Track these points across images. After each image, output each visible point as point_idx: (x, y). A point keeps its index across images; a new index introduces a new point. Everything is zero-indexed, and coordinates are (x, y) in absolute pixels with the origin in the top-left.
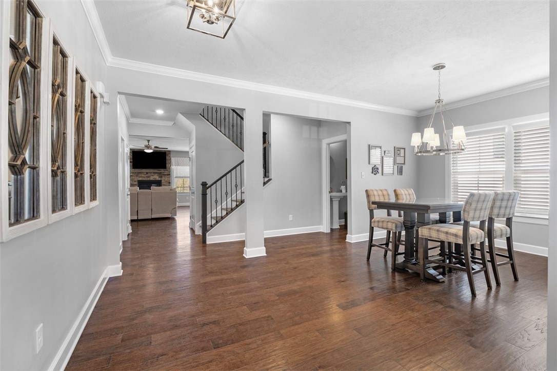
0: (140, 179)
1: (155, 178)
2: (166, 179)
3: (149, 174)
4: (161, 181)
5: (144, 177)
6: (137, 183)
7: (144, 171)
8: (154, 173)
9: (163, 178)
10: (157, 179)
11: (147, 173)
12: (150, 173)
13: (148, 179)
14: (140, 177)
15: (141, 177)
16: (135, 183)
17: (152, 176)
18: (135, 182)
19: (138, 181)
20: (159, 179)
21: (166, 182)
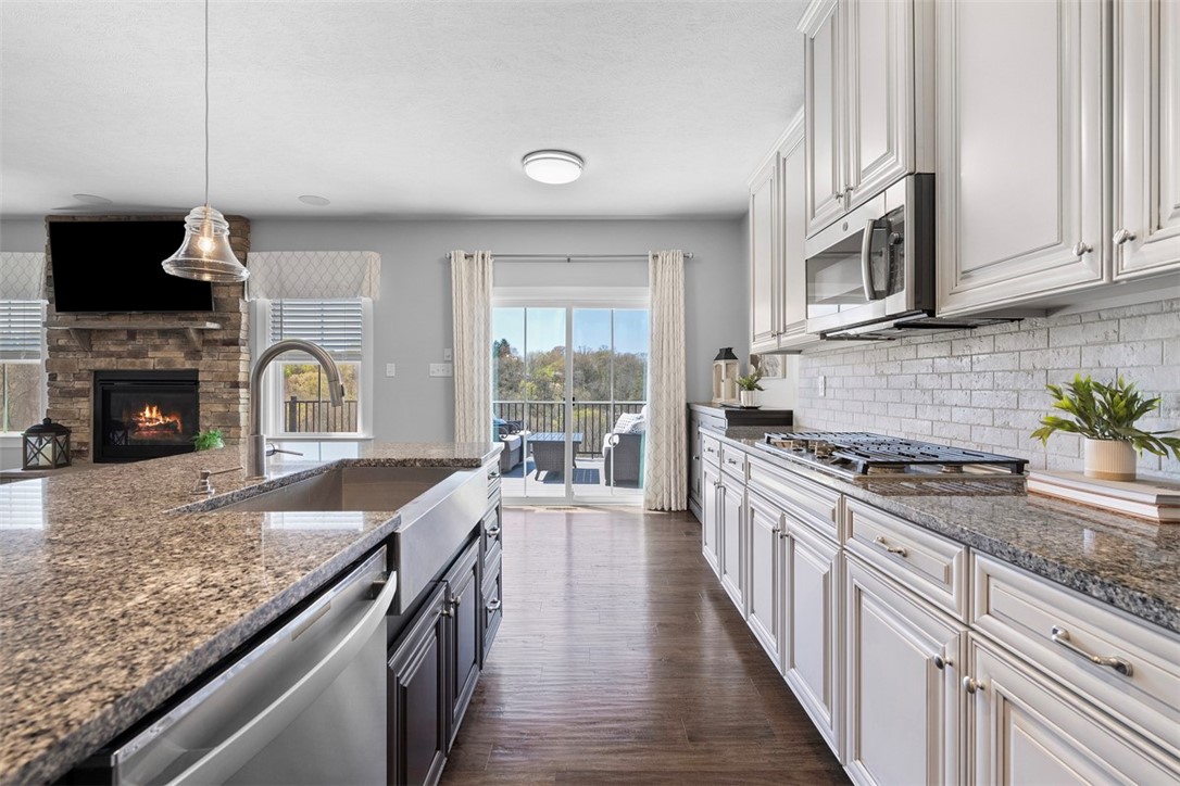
0: (101, 364)
1: (169, 361)
2: (222, 365)
3: (139, 341)
4: (196, 372)
5: (119, 356)
6: (89, 385)
7: (119, 322)
8: (164, 333)
9: (206, 359)
10: (179, 367)
11: (132, 334)
12: (147, 333)
13: (137, 365)
14: (99, 355)
15: (111, 355)
16: (78, 385)
17: (156, 348)
18: (78, 378)
19: (97, 373)
20: (188, 365)
21: (220, 379)
